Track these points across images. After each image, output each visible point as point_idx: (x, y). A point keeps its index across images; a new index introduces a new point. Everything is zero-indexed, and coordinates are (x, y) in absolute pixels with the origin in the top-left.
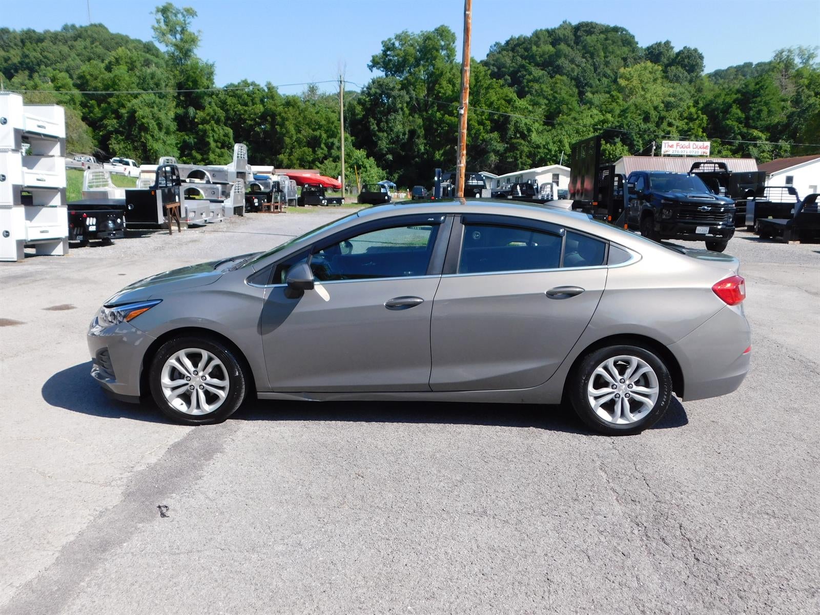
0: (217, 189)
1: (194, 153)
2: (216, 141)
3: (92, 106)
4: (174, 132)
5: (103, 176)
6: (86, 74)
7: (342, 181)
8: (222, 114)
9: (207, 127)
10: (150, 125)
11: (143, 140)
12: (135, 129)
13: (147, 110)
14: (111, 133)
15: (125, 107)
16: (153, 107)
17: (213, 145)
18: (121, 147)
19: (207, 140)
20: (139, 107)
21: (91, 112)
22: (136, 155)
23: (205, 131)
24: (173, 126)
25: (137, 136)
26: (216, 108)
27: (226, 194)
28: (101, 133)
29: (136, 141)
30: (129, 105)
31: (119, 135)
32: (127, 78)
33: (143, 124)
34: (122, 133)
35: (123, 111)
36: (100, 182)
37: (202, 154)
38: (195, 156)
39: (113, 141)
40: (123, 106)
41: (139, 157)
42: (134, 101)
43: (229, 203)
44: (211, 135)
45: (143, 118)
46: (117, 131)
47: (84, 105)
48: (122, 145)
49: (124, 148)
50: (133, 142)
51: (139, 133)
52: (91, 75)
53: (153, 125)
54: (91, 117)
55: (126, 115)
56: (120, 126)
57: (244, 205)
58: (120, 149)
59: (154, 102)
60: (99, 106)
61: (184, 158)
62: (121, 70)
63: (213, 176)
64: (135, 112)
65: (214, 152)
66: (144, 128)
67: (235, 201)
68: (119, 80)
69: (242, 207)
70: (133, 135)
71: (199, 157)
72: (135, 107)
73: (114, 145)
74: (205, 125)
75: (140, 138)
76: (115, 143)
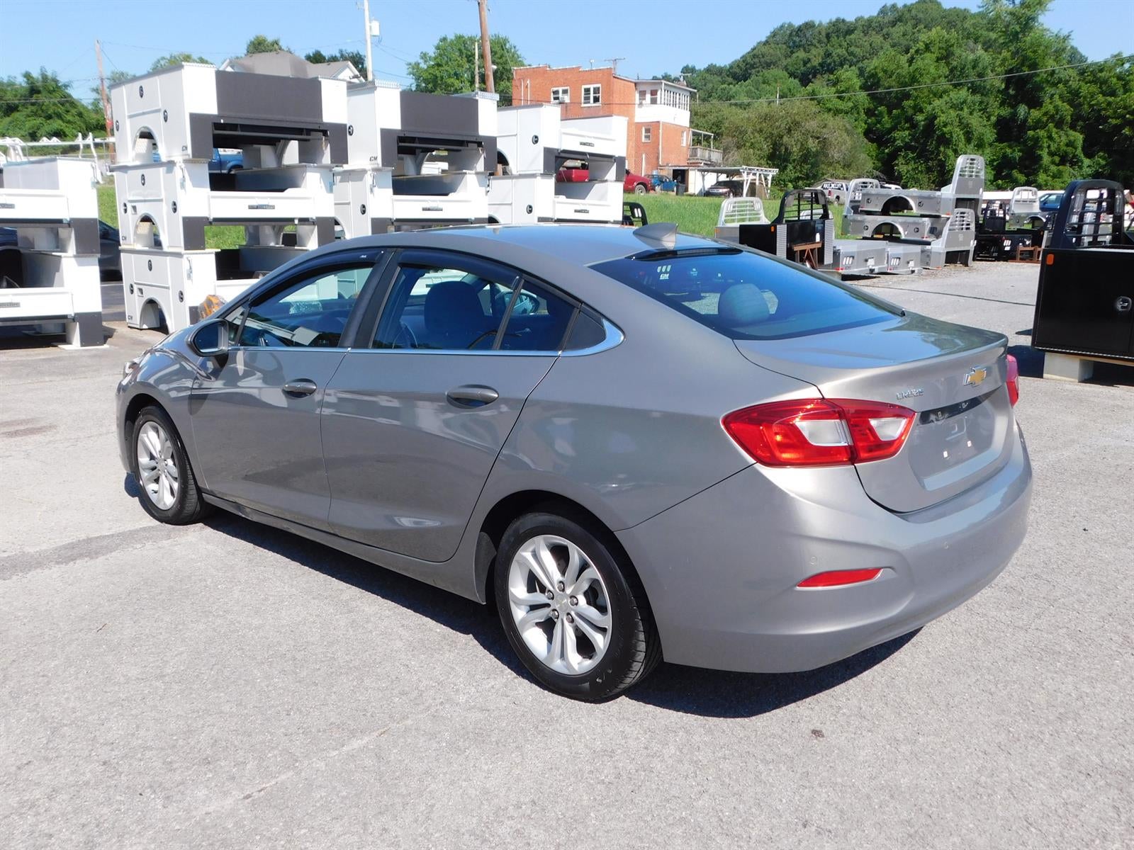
0: (923, 224)
1: (1015, 173)
2: (1051, 154)
3: (881, 114)
4: (991, 145)
5: (753, 206)
6: (878, 71)
8: (1066, 110)
9: (1042, 133)
10: (955, 136)
11: (941, 157)
12: (932, 143)
13: (953, 113)
14: (899, 149)
15: (923, 112)
16: (962, 109)
17: (1046, 159)
18: (910, 168)
19: (1039, 152)
20: (942, 110)
21: (879, 122)
22: (929, 179)
23: (1036, 140)
24: (990, 135)
25: (933, 153)
26: (1059, 103)
27: (936, 232)
28: (886, 151)
29: (932, 159)
30: (929, 108)
31: (909, 152)
32: (932, 70)
33: (944, 134)
34: (912, 149)
35: (920, 117)
37: (1027, 175)
38: (1016, 179)
39: (901, 160)
40: (921, 111)
41: (933, 182)
42: (937, 102)
43: (939, 246)
44: (1045, 145)
45: (945, 126)
46: (907, 147)
47: (869, 113)
48: (912, 165)
49: (913, 169)
50: (927, 161)
51: (937, 147)
52: (885, 72)
53: (958, 134)
54: (878, 129)
55: (923, 123)
56: (913, 138)
57: (972, 250)
58: (908, 171)
59: (965, 102)
60: (890, 112)
61: (1000, 182)
62: (927, 62)
63: (920, 205)
64: (935, 118)
65: (1046, 171)
66: (945, 141)
67: (948, 244)
68: (921, 75)
69: (968, 252)
70: (928, 151)
71: (1022, 178)
72: (937, 111)
73: (901, 166)
74: (1038, 130)
75: (938, 154)
76: (902, 164)
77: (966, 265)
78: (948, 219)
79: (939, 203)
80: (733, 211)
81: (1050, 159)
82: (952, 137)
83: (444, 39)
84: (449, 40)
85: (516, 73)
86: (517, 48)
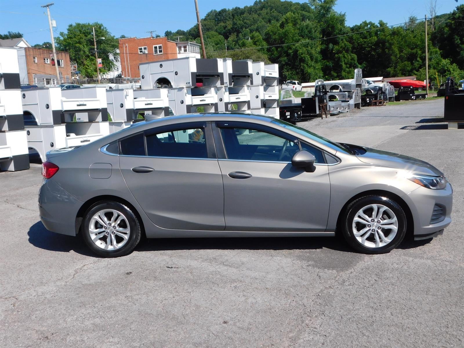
0: (346, 94)
1: (332, 73)
2: (346, 64)
3: (273, 50)
4: (320, 61)
5: (289, 92)
6: (270, 32)
7: (426, 83)
8: (350, 46)
9: (341, 55)
10: (306, 58)
11: (302, 67)
12: (297, 62)
13: (304, 49)
14: (284, 65)
15: (292, 49)
16: (308, 47)
17: (344, 66)
18: (289, 73)
19: (341, 63)
20: (300, 48)
21: (273, 54)
22: (298, 77)
23: (339, 58)
24: (320, 57)
25: (298, 66)
26: (346, 43)
27: (350, 97)
29: (298, 69)
30: (294, 47)
32: (293, 31)
33: (302, 58)
34: (289, 65)
35: (290, 51)
36: (288, 95)
37: (337, 73)
38: (333, 75)
39: (284, 70)
40: (290, 48)
41: (300, 79)
42: (297, 44)
43: (352, 102)
44: (343, 60)
45: (302, 54)
46: (287, 64)
47: (269, 50)
49: (291, 74)
50: (296, 70)
51: (300, 63)
52: (272, 31)
53: (308, 57)
54: (272, 57)
55: (292, 54)
56: (289, 61)
57: (361, 103)
58: (289, 74)
59: (308, 44)
60: (277, 50)
61: (327, 77)
62: (289, 27)
63: (343, 88)
64: (297, 51)
65: (344, 71)
66: (302, 60)
67: (355, 101)
68: (288, 33)
69: (360, 103)
70: (296, 65)
71: (335, 74)
72: (298, 48)
73: (285, 73)
74: (339, 54)
75: (300, 66)
76: (286, 71)
77: (359, 108)
78: (354, 92)
79: (351, 87)
80: (285, 94)
82: (305, 58)
83: (71, 26)
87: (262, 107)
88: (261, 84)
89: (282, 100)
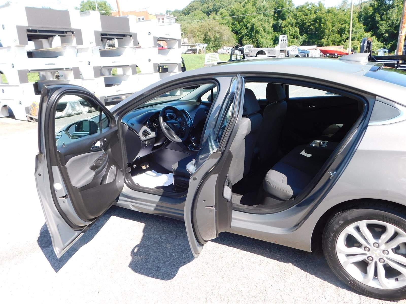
3: (236, 24)
4: (271, 33)
6: (234, 10)
8: (294, 21)
11: (257, 38)
12: (253, 33)
13: (259, 23)
14: (243, 36)
15: (250, 23)
16: (262, 22)
18: (247, 42)
20: (256, 22)
21: (236, 27)
23: (285, 31)
24: (271, 30)
25: (254, 36)
26: (291, 19)
28: (239, 36)
29: (254, 39)
30: (252, 22)
31: (247, 36)
32: (251, 9)
33: (257, 30)
35: (249, 25)
36: (213, 59)
39: (244, 39)
40: (249, 23)
41: (255, 46)
42: (254, 20)
44: (288, 32)
45: (257, 27)
46: (246, 35)
47: (233, 24)
48: (248, 41)
50: (252, 39)
51: (255, 35)
52: (236, 10)
54: (235, 30)
55: (250, 27)
56: (248, 32)
59: (263, 19)
60: (239, 24)
62: (249, 6)
63: (269, 53)
64: (254, 25)
66: (257, 32)
68: (248, 11)
70: (253, 36)
72: (254, 22)
73: (244, 41)
74: (286, 28)
75: (256, 37)
76: (245, 41)
79: (275, 52)
80: (210, 58)
81: (290, 37)
82: (260, 31)
83: (83, 2)
84: (85, 2)
85: (113, 14)
86: (110, 5)
87: (155, 72)
88: (153, 46)
89: (206, 63)
